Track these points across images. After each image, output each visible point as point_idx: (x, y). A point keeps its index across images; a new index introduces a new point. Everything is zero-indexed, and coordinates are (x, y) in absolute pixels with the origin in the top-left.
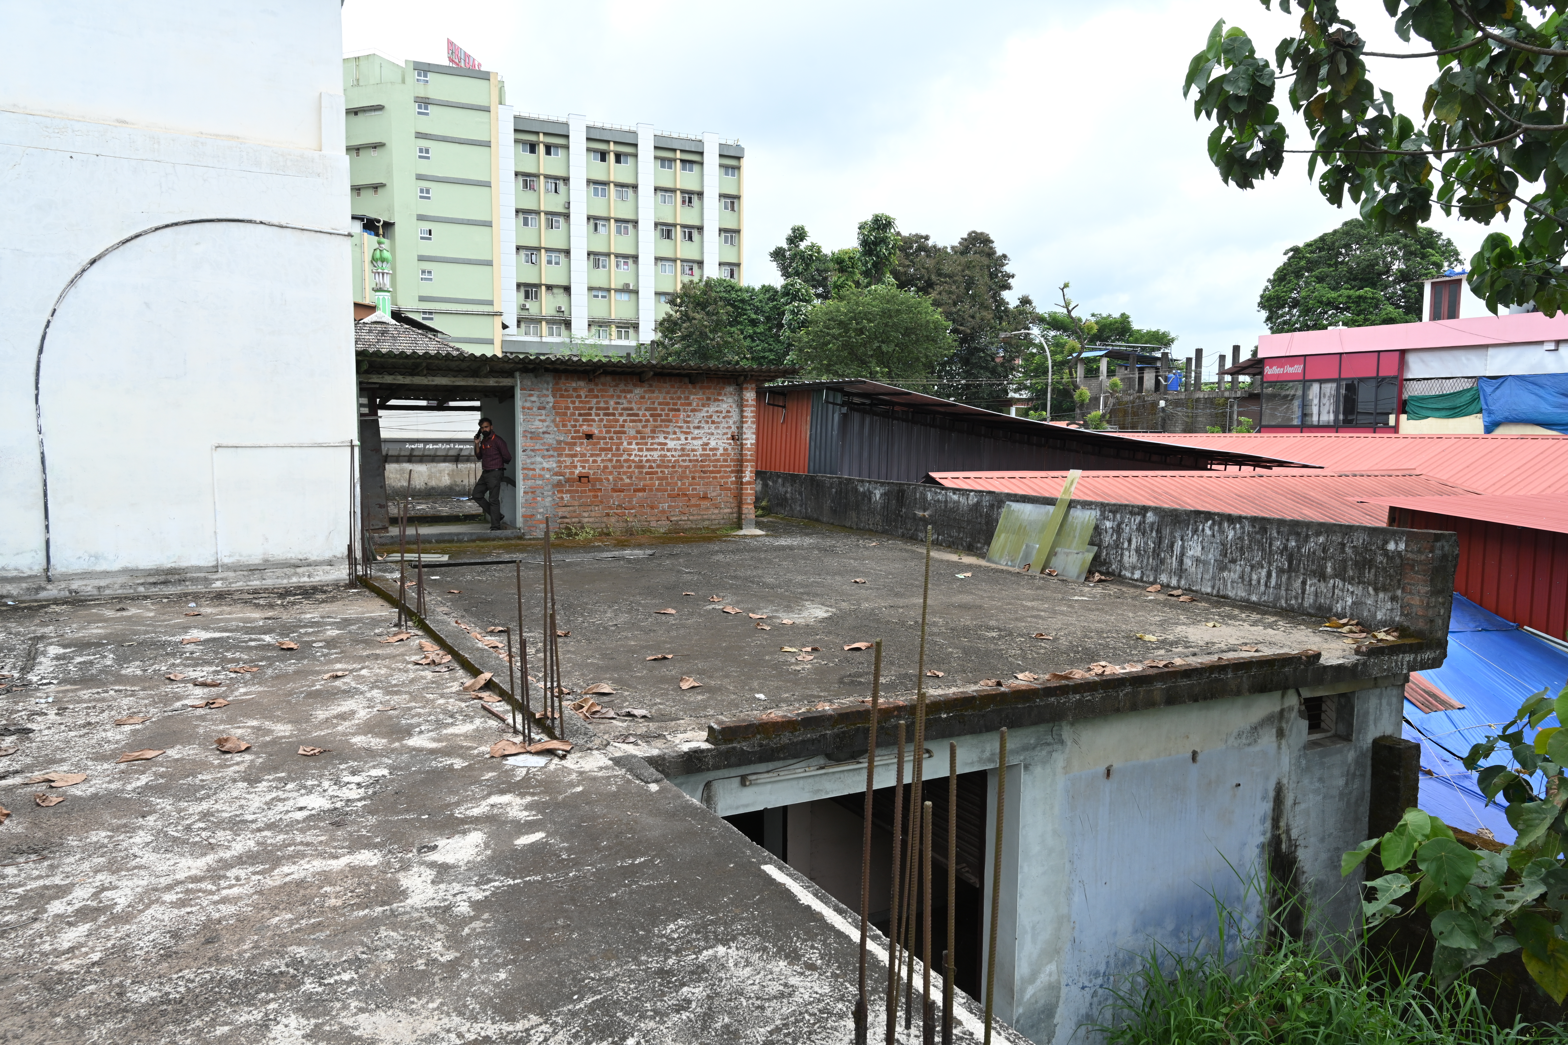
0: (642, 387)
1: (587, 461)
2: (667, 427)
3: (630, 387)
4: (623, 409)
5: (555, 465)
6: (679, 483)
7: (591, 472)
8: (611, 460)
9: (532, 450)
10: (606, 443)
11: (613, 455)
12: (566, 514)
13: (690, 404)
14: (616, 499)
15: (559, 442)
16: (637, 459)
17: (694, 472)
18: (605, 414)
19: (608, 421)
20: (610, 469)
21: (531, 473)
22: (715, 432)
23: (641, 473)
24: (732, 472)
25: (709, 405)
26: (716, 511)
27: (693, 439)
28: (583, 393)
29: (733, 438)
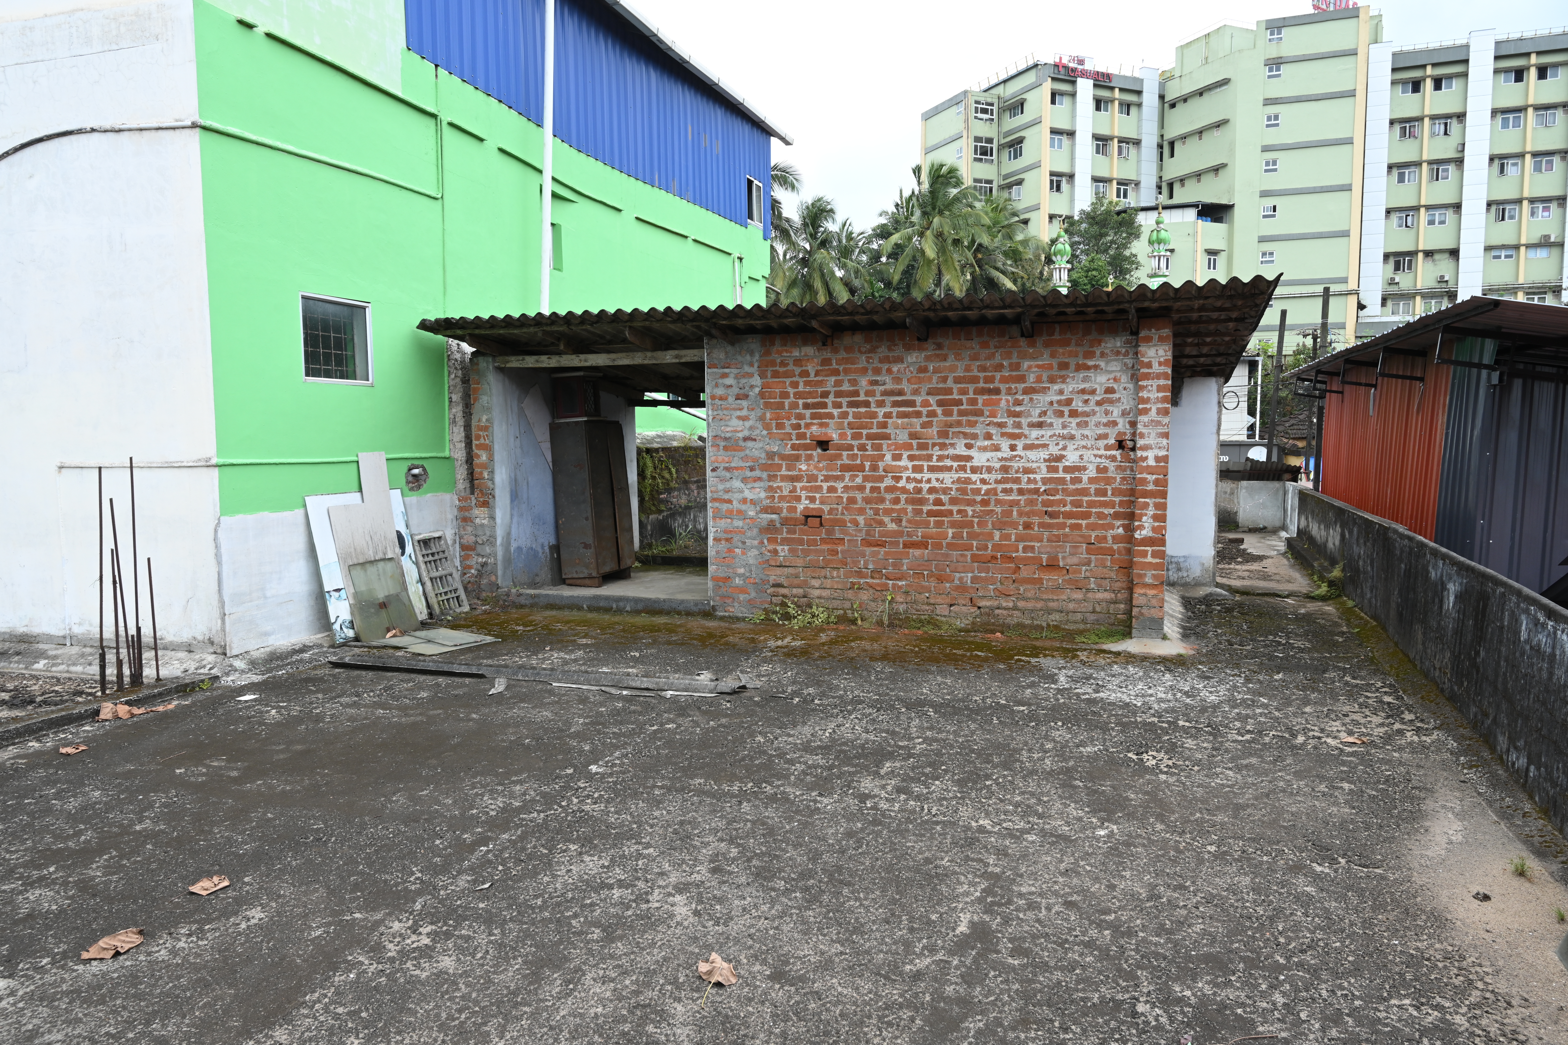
0: (921, 349)
1: (819, 489)
2: (972, 424)
3: (899, 351)
4: (885, 393)
5: (763, 495)
6: (997, 535)
7: (826, 508)
8: (861, 488)
9: (727, 469)
10: (854, 457)
11: (866, 479)
12: (782, 580)
13: (1022, 379)
14: (869, 559)
15: (771, 455)
16: (911, 486)
17: (1028, 514)
18: (851, 404)
19: (855, 415)
20: (860, 504)
21: (725, 507)
22: (1077, 433)
23: (918, 512)
24: (1116, 516)
25: (1064, 379)
26: (1078, 595)
27: (1027, 447)
28: (811, 368)
29: (1121, 445)
